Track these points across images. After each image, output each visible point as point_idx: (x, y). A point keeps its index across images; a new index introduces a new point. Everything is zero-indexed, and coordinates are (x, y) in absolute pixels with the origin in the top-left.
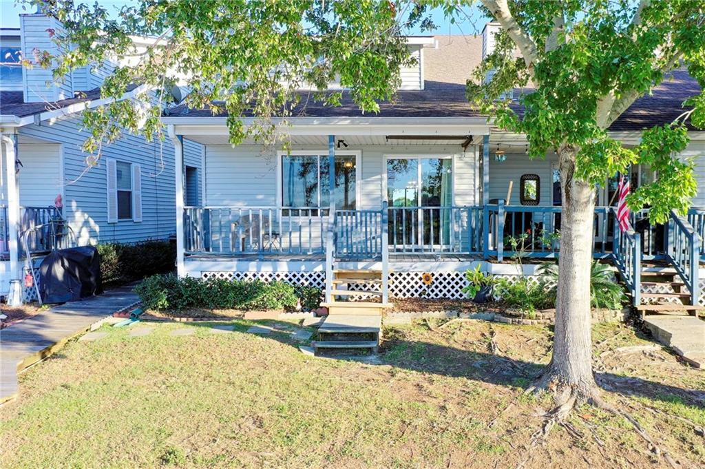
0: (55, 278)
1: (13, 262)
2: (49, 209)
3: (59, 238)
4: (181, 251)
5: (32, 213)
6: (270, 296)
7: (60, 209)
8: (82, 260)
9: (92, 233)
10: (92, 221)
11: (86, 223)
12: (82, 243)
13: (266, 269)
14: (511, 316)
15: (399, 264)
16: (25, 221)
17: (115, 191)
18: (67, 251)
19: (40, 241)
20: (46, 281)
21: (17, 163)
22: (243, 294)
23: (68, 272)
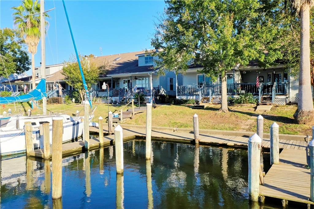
0: (157, 99)
1: (151, 97)
2: (157, 87)
3: (159, 93)
4: (177, 94)
5: (154, 88)
6: (191, 102)
7: (159, 88)
8: (162, 96)
9: (165, 92)
10: (165, 90)
11: (164, 90)
12: (163, 94)
13: (191, 97)
14: (232, 105)
15: (216, 96)
16: (153, 90)
17: (169, 84)
18: (160, 95)
19: (155, 93)
20: (156, 99)
21: (152, 79)
22: (186, 101)
23: (159, 98)
